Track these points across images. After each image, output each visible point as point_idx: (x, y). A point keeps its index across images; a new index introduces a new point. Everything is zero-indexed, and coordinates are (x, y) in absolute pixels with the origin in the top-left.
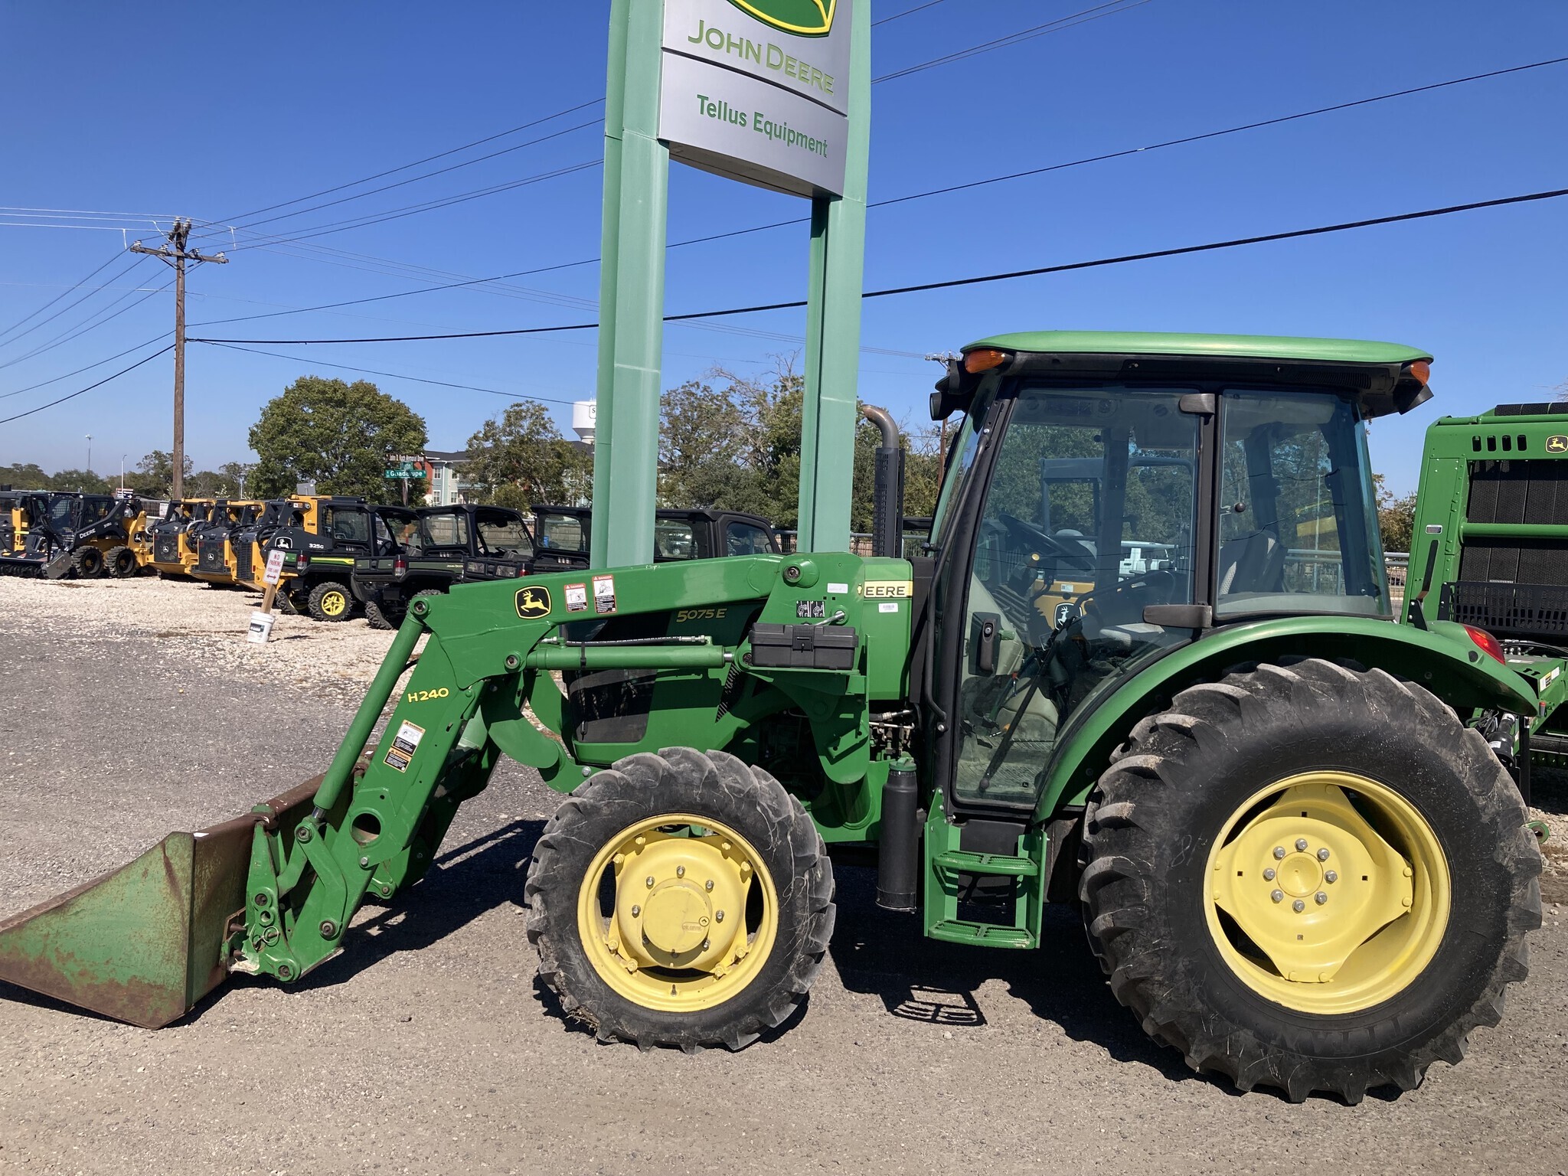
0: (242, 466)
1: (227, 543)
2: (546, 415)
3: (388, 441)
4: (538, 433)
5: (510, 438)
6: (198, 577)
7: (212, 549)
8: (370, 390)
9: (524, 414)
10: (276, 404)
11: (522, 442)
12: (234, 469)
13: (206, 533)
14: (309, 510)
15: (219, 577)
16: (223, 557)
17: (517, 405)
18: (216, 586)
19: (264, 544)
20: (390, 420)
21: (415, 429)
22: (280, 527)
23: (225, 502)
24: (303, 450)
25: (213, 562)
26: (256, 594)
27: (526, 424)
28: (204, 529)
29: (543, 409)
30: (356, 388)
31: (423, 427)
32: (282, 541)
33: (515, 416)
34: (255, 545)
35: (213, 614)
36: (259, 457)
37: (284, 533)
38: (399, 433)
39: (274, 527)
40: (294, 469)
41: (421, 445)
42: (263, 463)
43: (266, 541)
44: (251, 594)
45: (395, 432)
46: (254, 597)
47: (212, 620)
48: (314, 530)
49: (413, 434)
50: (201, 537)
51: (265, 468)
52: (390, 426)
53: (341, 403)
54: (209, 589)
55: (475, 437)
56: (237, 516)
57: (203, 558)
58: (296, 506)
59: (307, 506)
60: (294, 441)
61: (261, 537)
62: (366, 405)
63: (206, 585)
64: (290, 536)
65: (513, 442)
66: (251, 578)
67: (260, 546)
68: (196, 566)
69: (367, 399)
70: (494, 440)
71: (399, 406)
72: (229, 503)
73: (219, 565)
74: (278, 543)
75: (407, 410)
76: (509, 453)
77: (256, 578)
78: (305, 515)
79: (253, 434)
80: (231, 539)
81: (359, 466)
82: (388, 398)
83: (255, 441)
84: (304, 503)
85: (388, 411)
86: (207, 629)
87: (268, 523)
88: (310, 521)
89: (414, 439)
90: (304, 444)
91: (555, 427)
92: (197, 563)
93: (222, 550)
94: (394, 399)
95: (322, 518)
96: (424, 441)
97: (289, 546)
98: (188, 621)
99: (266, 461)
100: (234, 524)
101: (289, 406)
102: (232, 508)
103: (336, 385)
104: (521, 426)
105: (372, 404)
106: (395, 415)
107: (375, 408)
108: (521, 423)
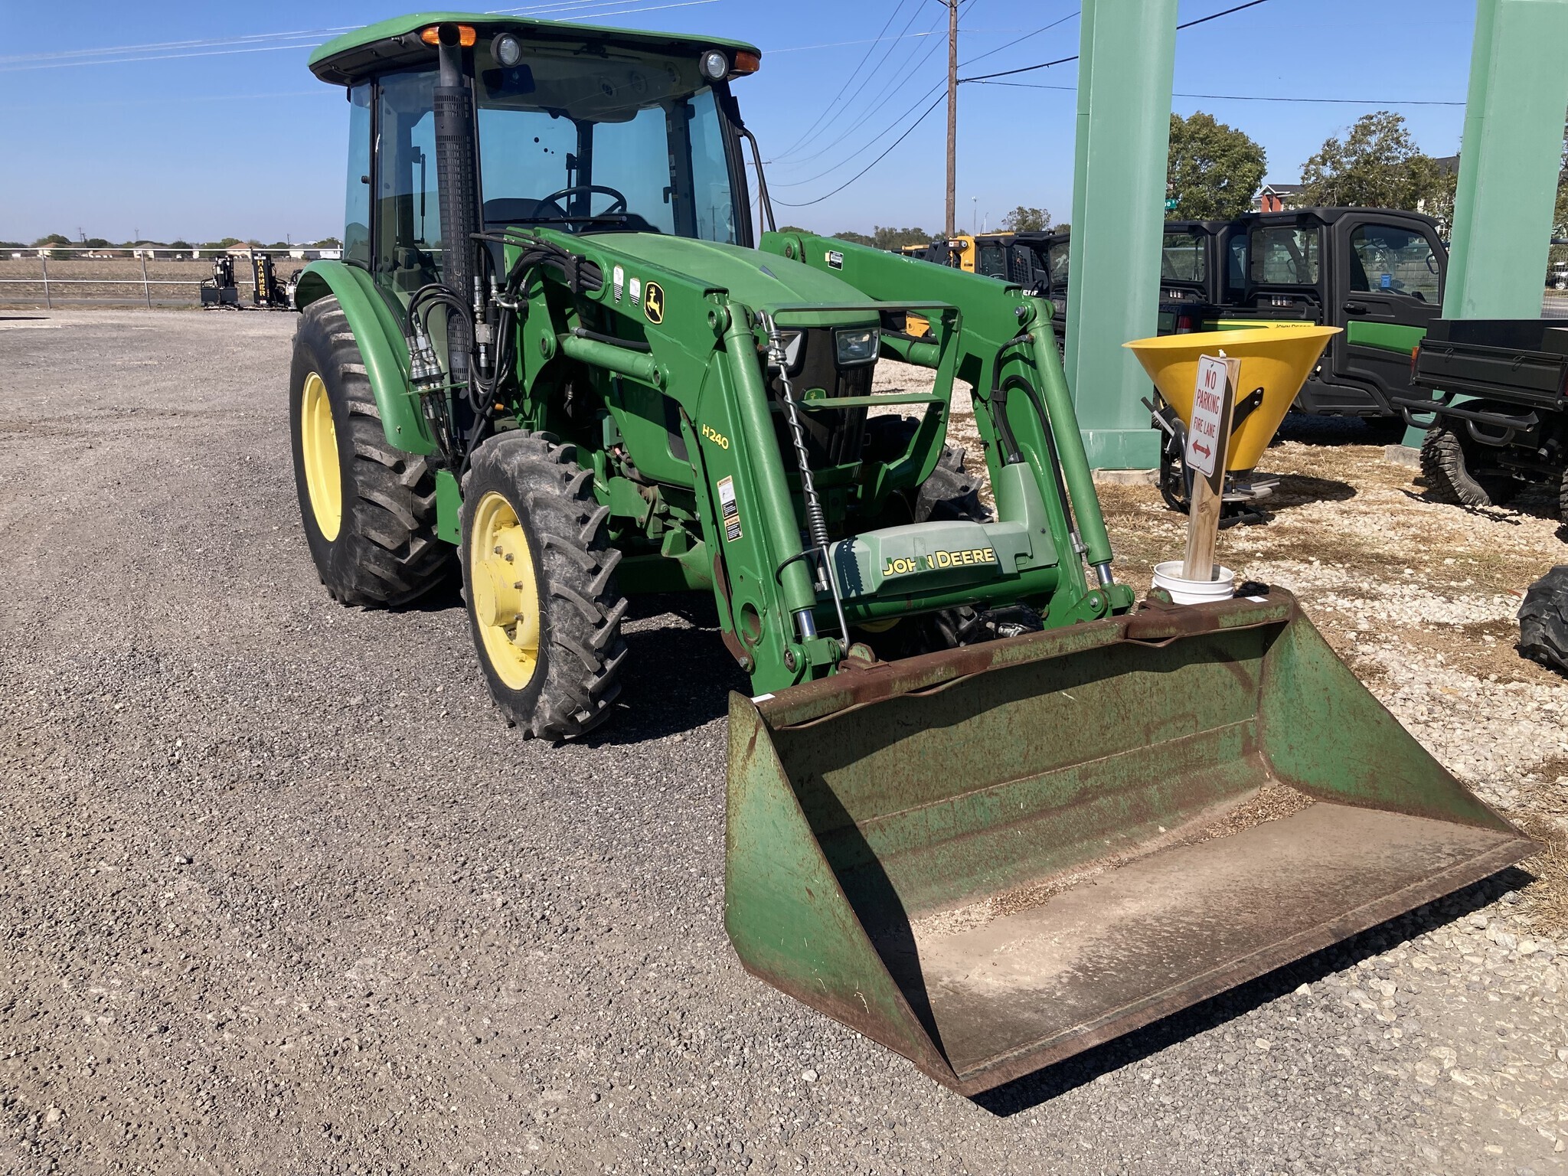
2: (1401, 126)
4: (1389, 149)
5: (1353, 158)
8: (1208, 122)
9: (1373, 128)
11: (1367, 162)
14: (966, 248)
17: (1366, 118)
20: (1225, 152)
21: (1253, 160)
27: (1373, 139)
29: (1398, 120)
30: (1194, 121)
31: (1263, 157)
33: (1364, 130)
38: (1235, 166)
41: (1258, 178)
45: (1228, 166)
49: (1249, 165)
52: (1224, 160)
55: (1312, 161)
62: (1202, 140)
65: (1357, 162)
69: (1204, 132)
70: (1334, 163)
71: (1237, 135)
75: (1246, 141)
76: (1350, 177)
82: (1225, 128)
84: (960, 241)
85: (1223, 143)
88: (967, 262)
89: (1250, 171)
91: (1410, 140)
94: (1232, 129)
96: (1262, 173)
104: (1369, 143)
105: (1208, 137)
106: (1231, 147)
107: (1211, 142)
108: (1369, 138)
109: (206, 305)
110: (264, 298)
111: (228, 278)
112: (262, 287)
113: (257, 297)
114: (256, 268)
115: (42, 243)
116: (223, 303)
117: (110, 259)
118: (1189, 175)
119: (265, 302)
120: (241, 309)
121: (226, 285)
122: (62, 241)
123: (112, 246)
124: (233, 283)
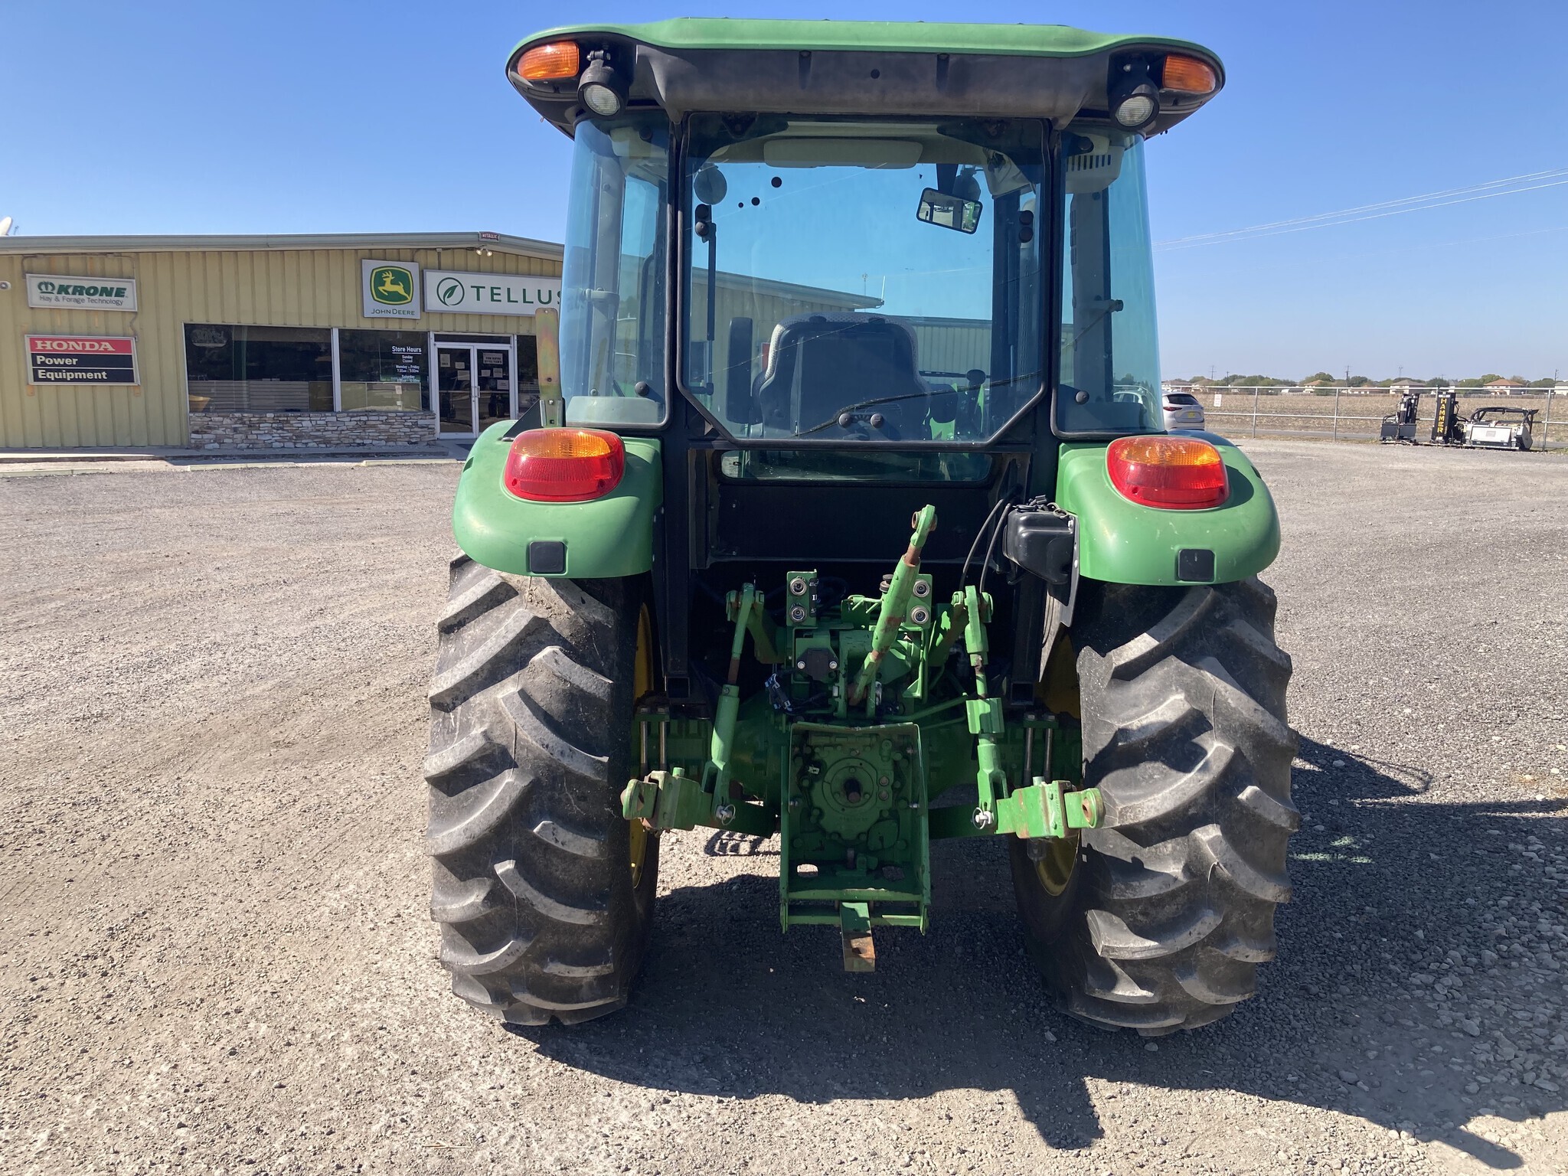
109: (1384, 439)
110: (1441, 434)
111: (1410, 416)
112: (1441, 424)
113: (1435, 434)
114: (1439, 405)
115: (1309, 380)
116: (1401, 438)
117: (1367, 396)
119: (1441, 438)
120: (1416, 444)
121: (1407, 421)
122: (1326, 379)
123: (1373, 384)
124: (1414, 420)
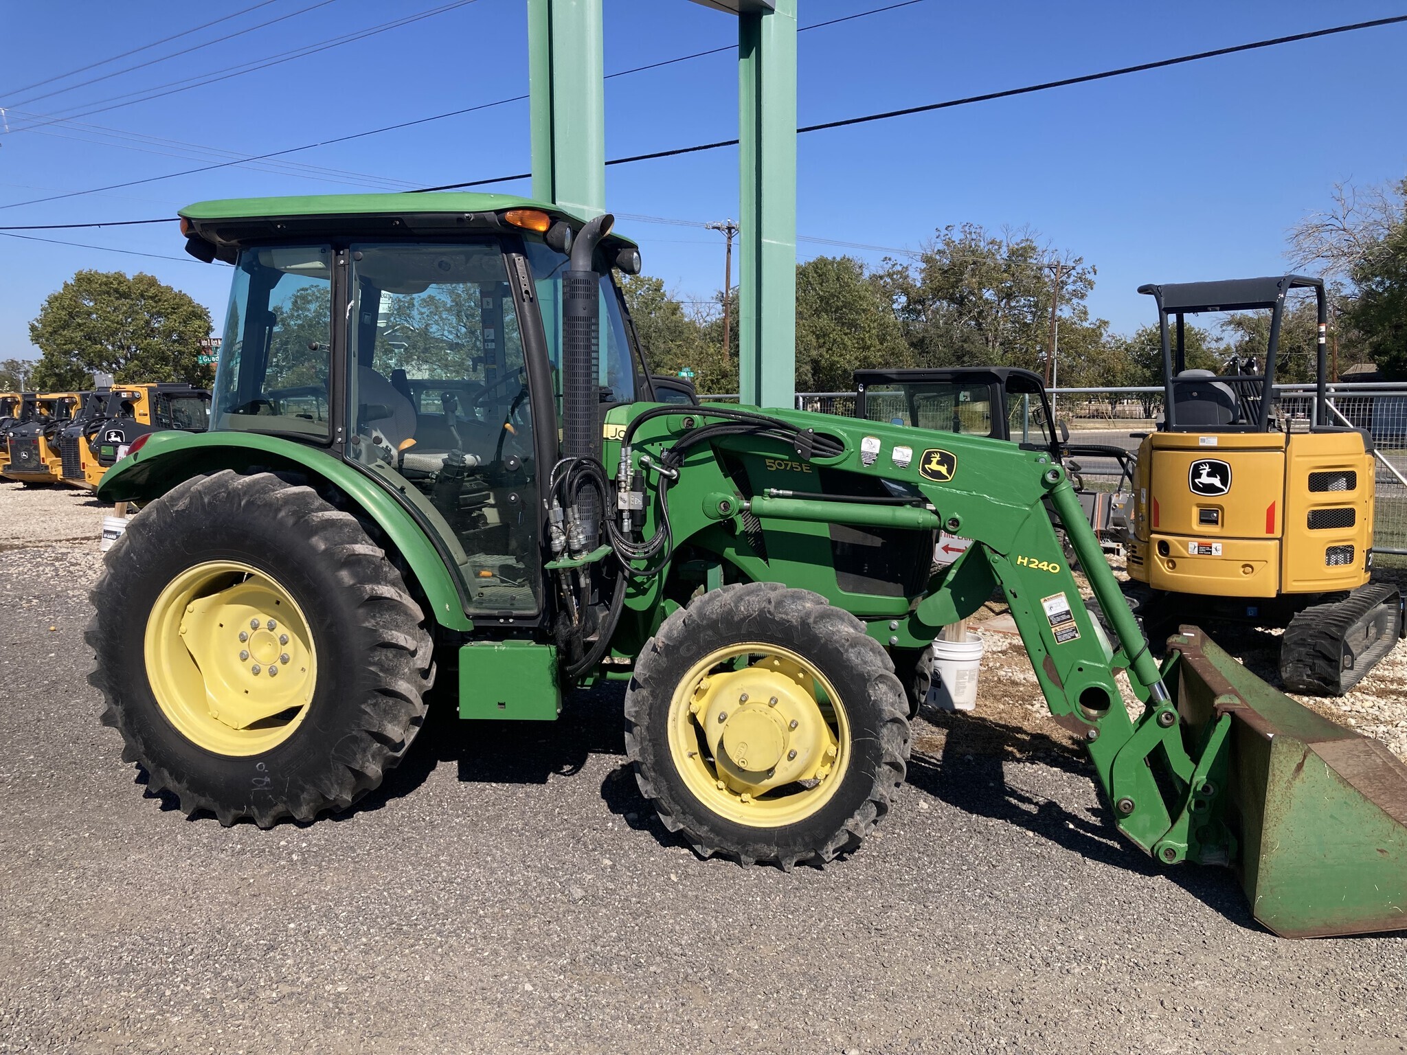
0: (20, 362)
1: (42, 439)
3: (175, 330)
5: (300, 322)
6: (11, 477)
7: (25, 447)
8: (152, 282)
9: (310, 298)
10: (53, 300)
12: (13, 365)
13: (16, 429)
14: (139, 399)
15: (35, 476)
16: (38, 454)
17: (303, 290)
18: (32, 485)
19: (92, 438)
20: (175, 309)
21: (199, 317)
22: (108, 419)
23: (35, 395)
24: (89, 343)
25: (28, 460)
26: (82, 492)
27: (314, 307)
28: (13, 425)
30: (139, 280)
31: (208, 317)
32: (113, 435)
34: (82, 440)
35: (42, 519)
36: (41, 352)
37: (115, 425)
38: (185, 322)
39: (101, 419)
40: (79, 362)
41: (207, 334)
42: (47, 358)
43: (95, 435)
44: (76, 492)
45: (180, 322)
46: (79, 495)
47: (45, 525)
48: (146, 421)
49: (198, 322)
50: (11, 434)
51: (50, 364)
52: (174, 316)
53: (125, 295)
54: (24, 489)
56: (49, 410)
57: (15, 456)
58: (124, 395)
59: (136, 395)
60: (78, 335)
61: (88, 431)
62: (152, 298)
63: (21, 485)
64: (122, 428)
65: (302, 325)
66: (81, 476)
67: (89, 441)
68: (8, 466)
69: (152, 291)
70: (283, 325)
71: (181, 296)
72: (38, 396)
73: (34, 464)
74: (109, 436)
75: (190, 302)
76: (298, 336)
77: (87, 476)
78: (135, 405)
79: (33, 328)
80: (46, 435)
81: (148, 357)
82: (169, 288)
83: (36, 337)
84: (133, 392)
85: (172, 302)
86: (43, 537)
87: (94, 416)
88: (141, 411)
89: (199, 327)
90: (88, 337)
92: (10, 463)
93: (37, 448)
94: (176, 290)
95: (153, 406)
96: (210, 330)
97: (122, 439)
98: (19, 528)
99: (50, 355)
100: (47, 419)
101: (71, 299)
102: (42, 401)
103: (120, 278)
104: (309, 310)
105: (156, 296)
106: (179, 306)
107: (160, 300)
108: (308, 306)
118: (143, 328)
